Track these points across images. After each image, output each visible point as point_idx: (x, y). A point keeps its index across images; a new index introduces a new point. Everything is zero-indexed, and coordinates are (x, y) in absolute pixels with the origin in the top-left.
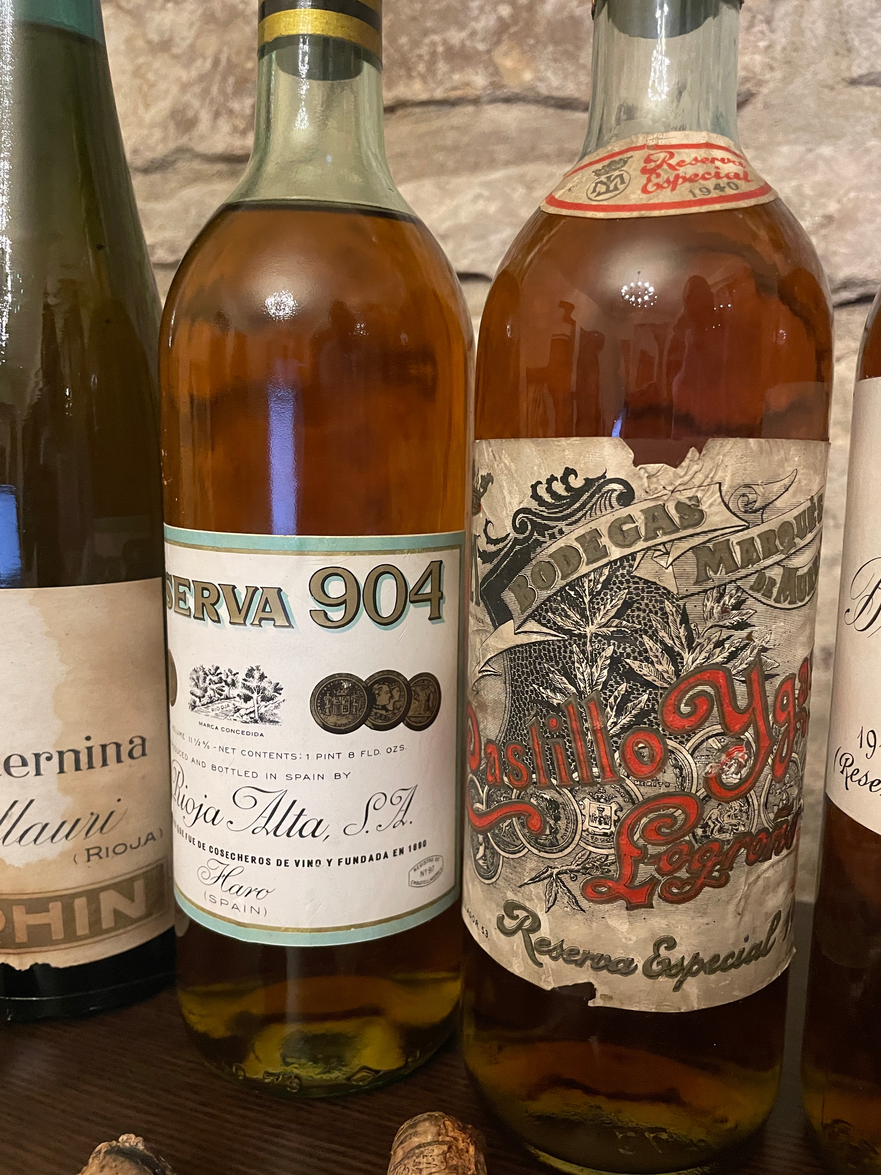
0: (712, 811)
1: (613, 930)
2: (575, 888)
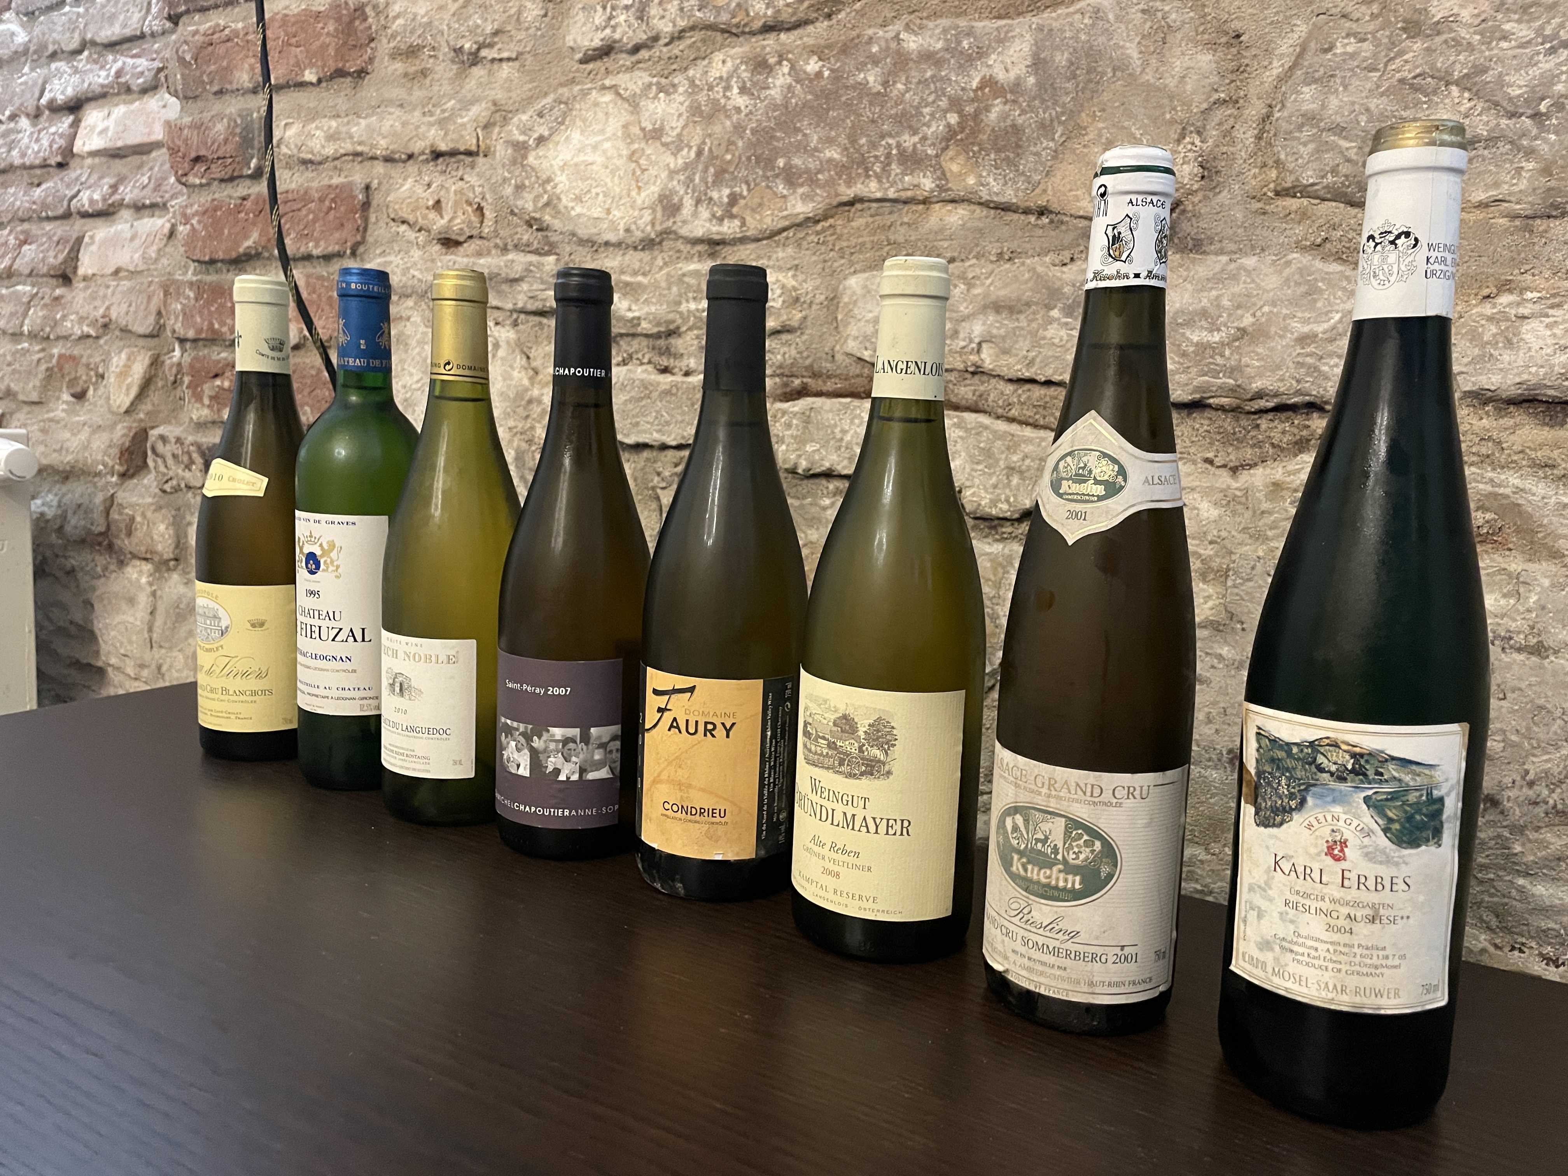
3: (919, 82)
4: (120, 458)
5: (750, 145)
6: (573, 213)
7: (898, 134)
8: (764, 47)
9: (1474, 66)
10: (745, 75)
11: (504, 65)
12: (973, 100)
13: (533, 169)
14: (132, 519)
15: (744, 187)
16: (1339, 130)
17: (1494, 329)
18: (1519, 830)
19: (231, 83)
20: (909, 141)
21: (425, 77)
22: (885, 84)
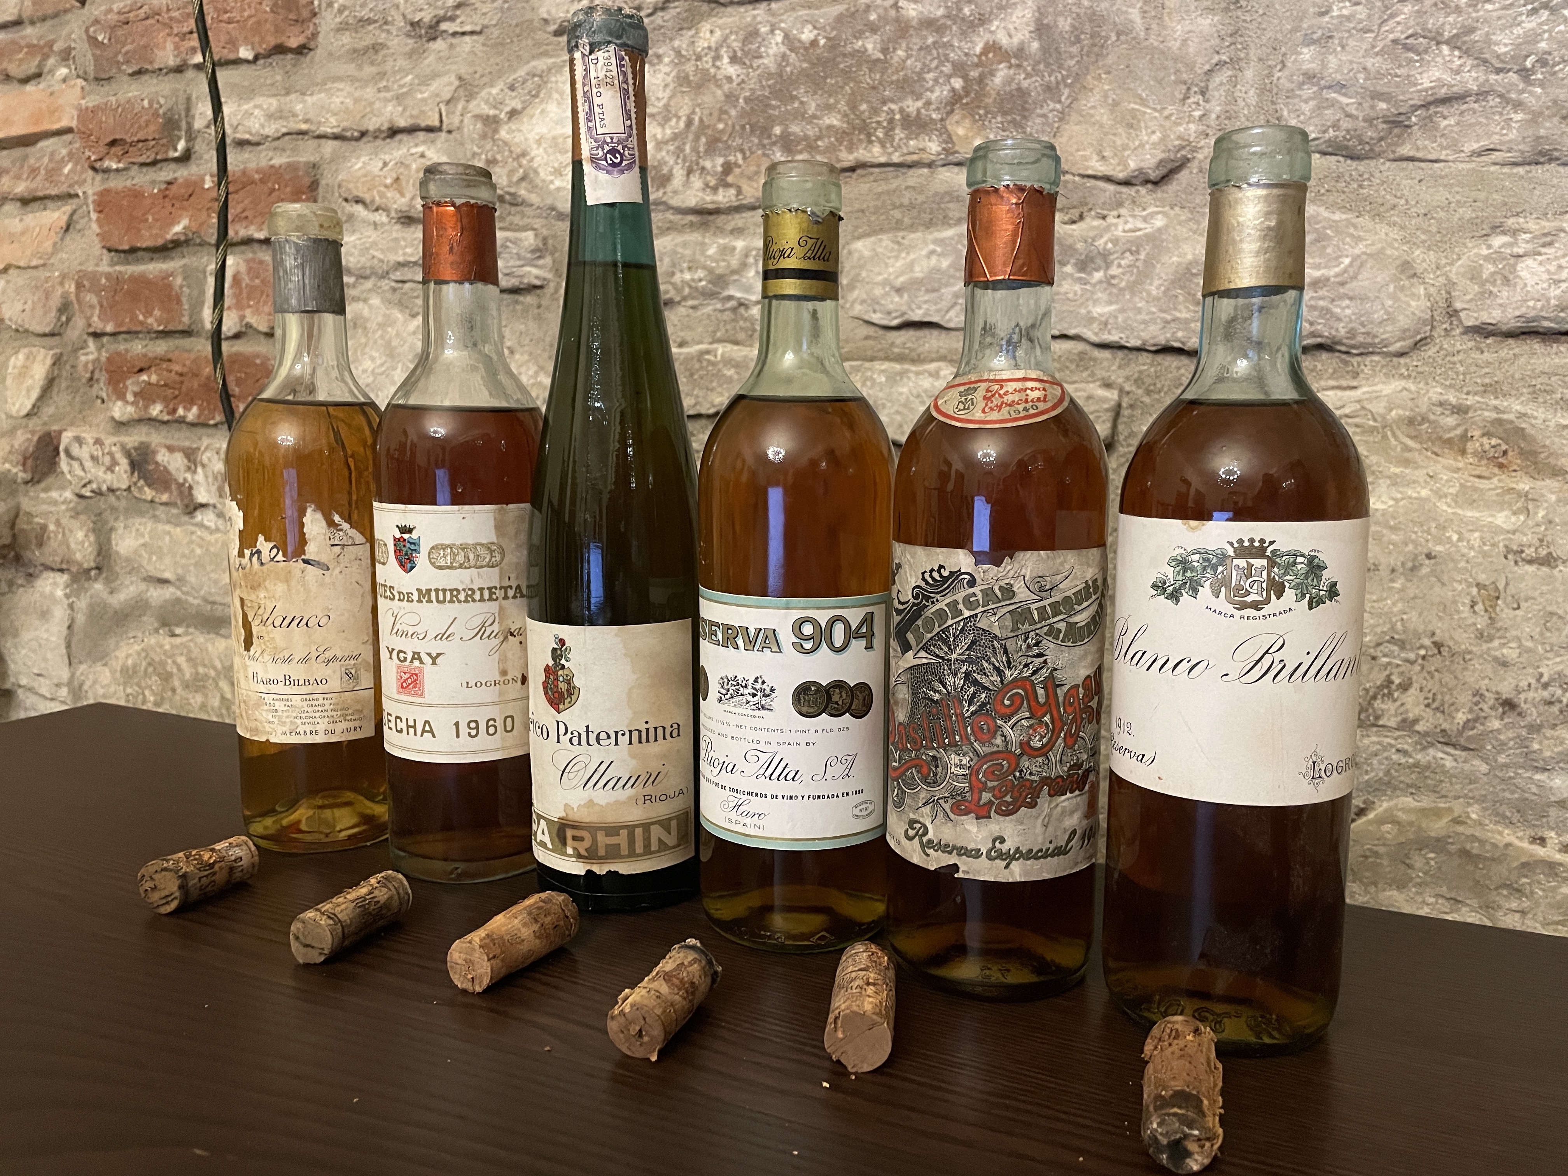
0: (1025, 763)
1: (968, 831)
2: (947, 807)
3: (921, 49)
4: (24, 465)
5: (743, 114)
6: (552, 187)
7: (901, 100)
8: (755, 17)
9: (1463, 26)
10: (736, 45)
11: (467, 38)
12: (977, 66)
13: (506, 143)
14: (44, 528)
15: (739, 156)
16: (1340, 87)
17: (1491, 268)
18: (1535, 729)
19: (151, 63)
20: (912, 106)
21: (377, 52)
22: (885, 51)
